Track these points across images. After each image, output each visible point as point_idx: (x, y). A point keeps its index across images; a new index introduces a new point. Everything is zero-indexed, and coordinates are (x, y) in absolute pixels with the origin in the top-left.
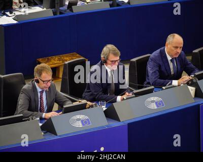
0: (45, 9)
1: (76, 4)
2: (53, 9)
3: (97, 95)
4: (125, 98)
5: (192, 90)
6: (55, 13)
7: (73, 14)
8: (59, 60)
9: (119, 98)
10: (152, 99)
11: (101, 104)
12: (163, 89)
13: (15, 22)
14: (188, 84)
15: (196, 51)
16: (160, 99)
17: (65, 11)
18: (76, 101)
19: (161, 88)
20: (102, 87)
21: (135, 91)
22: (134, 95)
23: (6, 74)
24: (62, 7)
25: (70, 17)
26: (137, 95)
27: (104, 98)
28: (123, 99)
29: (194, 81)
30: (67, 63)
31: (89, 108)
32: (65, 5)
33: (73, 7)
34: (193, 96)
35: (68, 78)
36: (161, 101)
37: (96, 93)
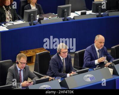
0: (25, 22)
1: (43, 19)
2: (30, 22)
3: (55, 73)
4: (72, 75)
5: (111, 70)
6: (30, 25)
7: (41, 25)
8: (33, 52)
9: (68, 75)
10: (88, 75)
11: (57, 78)
12: (94, 70)
13: (7, 30)
14: (109, 67)
15: (113, 47)
16: (92, 76)
17: (37, 23)
18: (43, 77)
19: (93, 69)
20: (58, 68)
21: (78, 71)
22: (77, 73)
23: (2, 61)
24: (35, 20)
25: (40, 26)
26: (79, 73)
27: (59, 75)
28: (71, 76)
29: (112, 65)
30: (37, 54)
31: (50, 81)
32: (36, 19)
33: (41, 21)
34: (112, 74)
35: (38, 63)
36: (93, 77)
37: (54, 72)
